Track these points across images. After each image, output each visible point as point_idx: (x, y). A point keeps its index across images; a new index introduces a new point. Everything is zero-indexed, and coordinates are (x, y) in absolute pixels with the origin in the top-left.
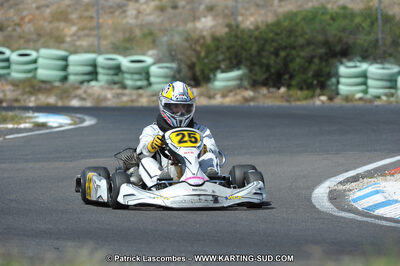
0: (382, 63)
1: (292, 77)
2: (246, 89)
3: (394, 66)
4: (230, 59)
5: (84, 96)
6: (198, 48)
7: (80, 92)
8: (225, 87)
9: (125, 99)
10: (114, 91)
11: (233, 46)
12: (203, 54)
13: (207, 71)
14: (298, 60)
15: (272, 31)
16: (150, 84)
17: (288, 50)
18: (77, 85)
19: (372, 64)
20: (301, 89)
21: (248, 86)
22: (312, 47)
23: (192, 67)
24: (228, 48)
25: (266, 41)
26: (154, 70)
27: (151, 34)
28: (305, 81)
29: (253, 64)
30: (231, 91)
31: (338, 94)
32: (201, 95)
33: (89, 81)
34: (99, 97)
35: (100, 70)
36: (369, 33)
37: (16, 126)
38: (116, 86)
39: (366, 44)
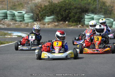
0: (98, 15)
1: (70, 19)
2: (55, 22)
3: (102, 16)
4: (50, 12)
5: (4, 23)
6: (40, 9)
7: (2, 22)
8: (49, 21)
9: (17, 25)
10: (13, 22)
11: (51, 9)
12: (41, 11)
13: (43, 16)
14: (72, 13)
15: (63, 4)
16: (24, 20)
17: (68, 10)
18: (1, 20)
19: (95, 15)
20: (73, 22)
21: (56, 21)
22: (76, 9)
23: (38, 15)
24: (50, 9)
25: (62, 7)
26: (26, 16)
27: (21, 4)
28: (74, 20)
29: (58, 14)
30: (50, 23)
31: (85, 24)
32: (41, 24)
33: (4, 19)
34: (8, 24)
35: (8, 15)
36: (93, 5)
37: (11, 37)
38: (13, 21)
39: (93, 8)
